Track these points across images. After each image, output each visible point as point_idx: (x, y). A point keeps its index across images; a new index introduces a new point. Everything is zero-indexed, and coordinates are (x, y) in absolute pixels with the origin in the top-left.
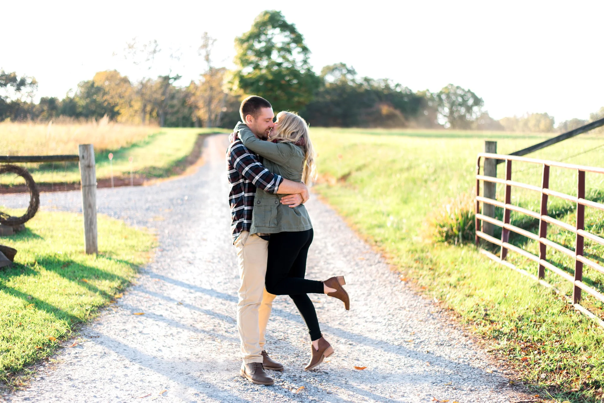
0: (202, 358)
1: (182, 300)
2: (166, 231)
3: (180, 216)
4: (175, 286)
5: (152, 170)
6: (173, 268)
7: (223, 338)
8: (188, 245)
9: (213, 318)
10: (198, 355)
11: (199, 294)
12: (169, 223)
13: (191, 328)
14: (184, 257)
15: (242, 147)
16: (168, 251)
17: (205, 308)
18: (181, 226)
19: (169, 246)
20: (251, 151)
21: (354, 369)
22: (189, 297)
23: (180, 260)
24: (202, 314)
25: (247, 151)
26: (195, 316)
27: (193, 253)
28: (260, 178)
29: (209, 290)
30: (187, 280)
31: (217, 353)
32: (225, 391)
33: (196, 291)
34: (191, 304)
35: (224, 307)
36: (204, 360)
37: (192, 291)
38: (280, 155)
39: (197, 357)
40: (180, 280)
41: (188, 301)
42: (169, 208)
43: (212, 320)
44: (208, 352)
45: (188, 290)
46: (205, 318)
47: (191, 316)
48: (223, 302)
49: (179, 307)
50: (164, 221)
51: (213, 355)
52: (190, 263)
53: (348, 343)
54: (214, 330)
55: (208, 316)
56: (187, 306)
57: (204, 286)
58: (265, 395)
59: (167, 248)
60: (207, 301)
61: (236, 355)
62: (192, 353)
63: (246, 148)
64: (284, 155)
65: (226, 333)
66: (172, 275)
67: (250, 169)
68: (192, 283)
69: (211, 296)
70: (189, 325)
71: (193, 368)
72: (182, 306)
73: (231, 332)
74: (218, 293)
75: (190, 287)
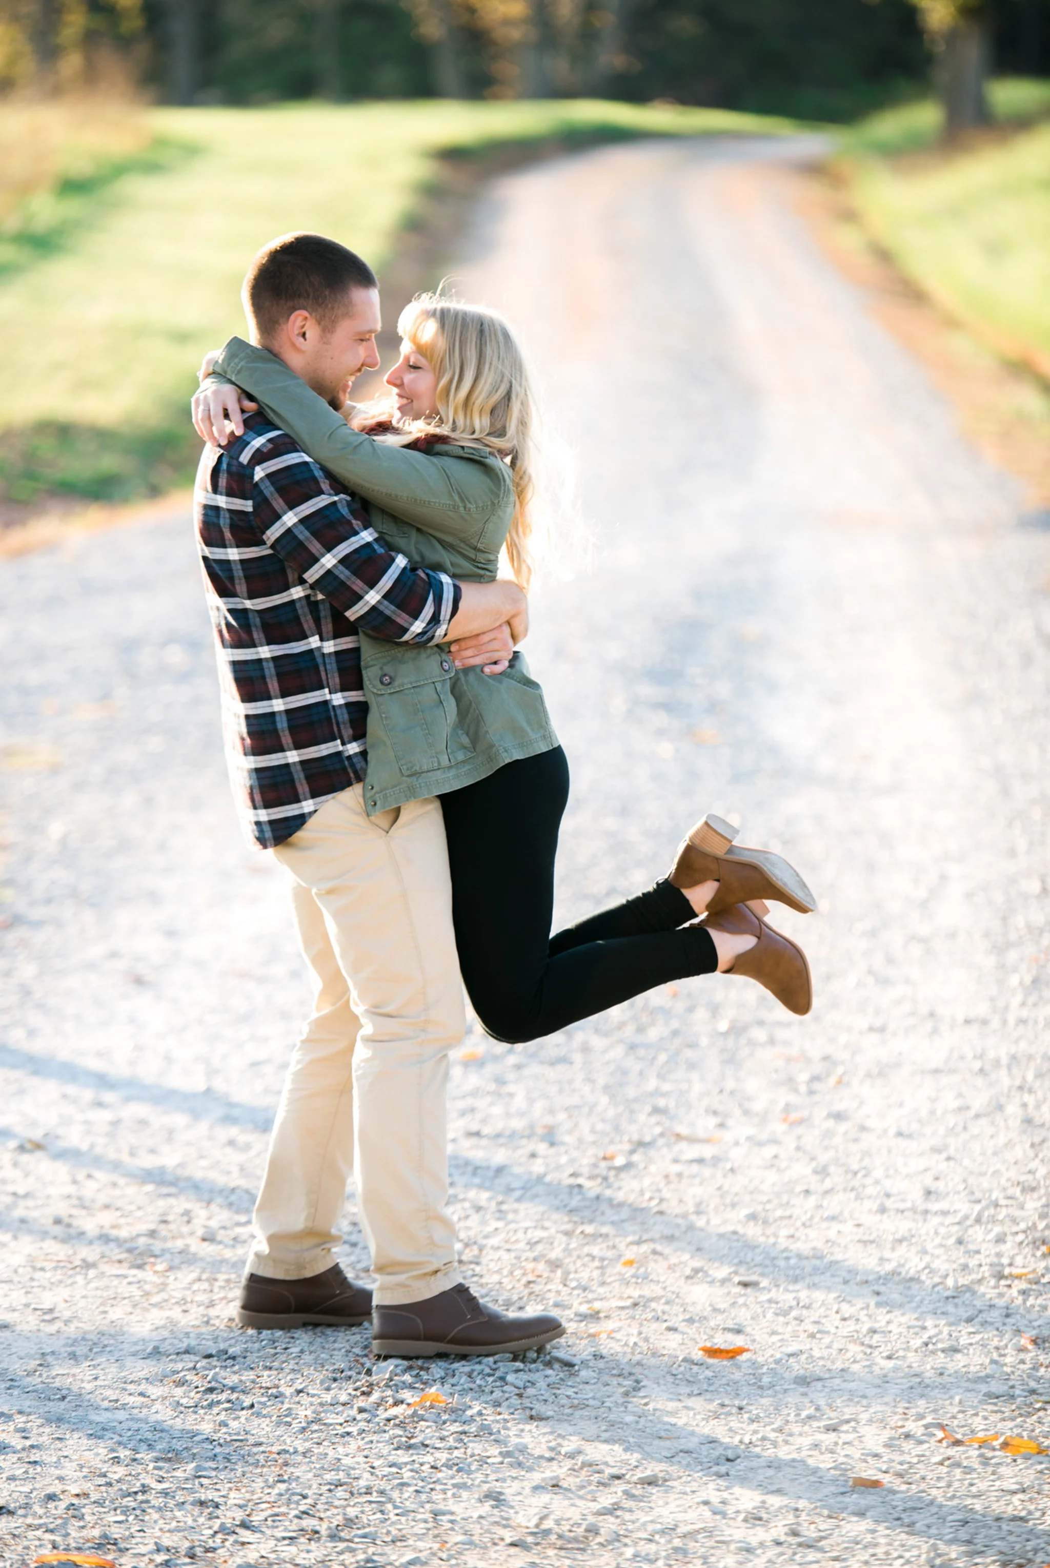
0: (67, 1322)
1: (46, 1135)
2: (56, 829)
3: (155, 743)
4: (35, 1081)
5: (46, 447)
6: (40, 1007)
7: (186, 1258)
8: (154, 898)
9: (169, 1195)
10: (51, 1311)
11: (138, 1110)
12: (79, 786)
13: (58, 1230)
14: (114, 955)
15: (306, 464)
16: (37, 925)
17: (147, 1162)
18: (149, 801)
19: (49, 901)
20: (339, 485)
21: (698, 1355)
22: (86, 1122)
23: (91, 966)
24: (122, 1181)
25: (325, 485)
26: (89, 1189)
27: (171, 933)
28: (385, 597)
29: (195, 1095)
30: (99, 1054)
31: (134, 1306)
32: (124, 1407)
33: (128, 1099)
34: (84, 1147)
35: (237, 1157)
36: (72, 1328)
37: (109, 1097)
38: (455, 508)
39: (47, 1317)
40: (64, 1054)
41: (74, 1138)
42: (105, 697)
43: (161, 1203)
44: (99, 1301)
45: (88, 1095)
46: (132, 1192)
47: (72, 1189)
48: (243, 1138)
49: (25, 1158)
50: (55, 770)
51: (116, 1313)
52: (139, 981)
53: (737, 1279)
54: (152, 1234)
55: (150, 1188)
56: (61, 1155)
57: (176, 1081)
58: (274, 1418)
59: (36, 913)
60: (170, 1135)
61: (212, 1312)
62: (27, 1305)
63: (323, 469)
64: (472, 507)
65: (206, 1244)
66: (32, 1033)
67: (342, 561)
68: (119, 1068)
69: (196, 1115)
70: (51, 1221)
71: (14, 1350)
72: (39, 1154)
73: (226, 1241)
74: (231, 1105)
75: (103, 1081)
